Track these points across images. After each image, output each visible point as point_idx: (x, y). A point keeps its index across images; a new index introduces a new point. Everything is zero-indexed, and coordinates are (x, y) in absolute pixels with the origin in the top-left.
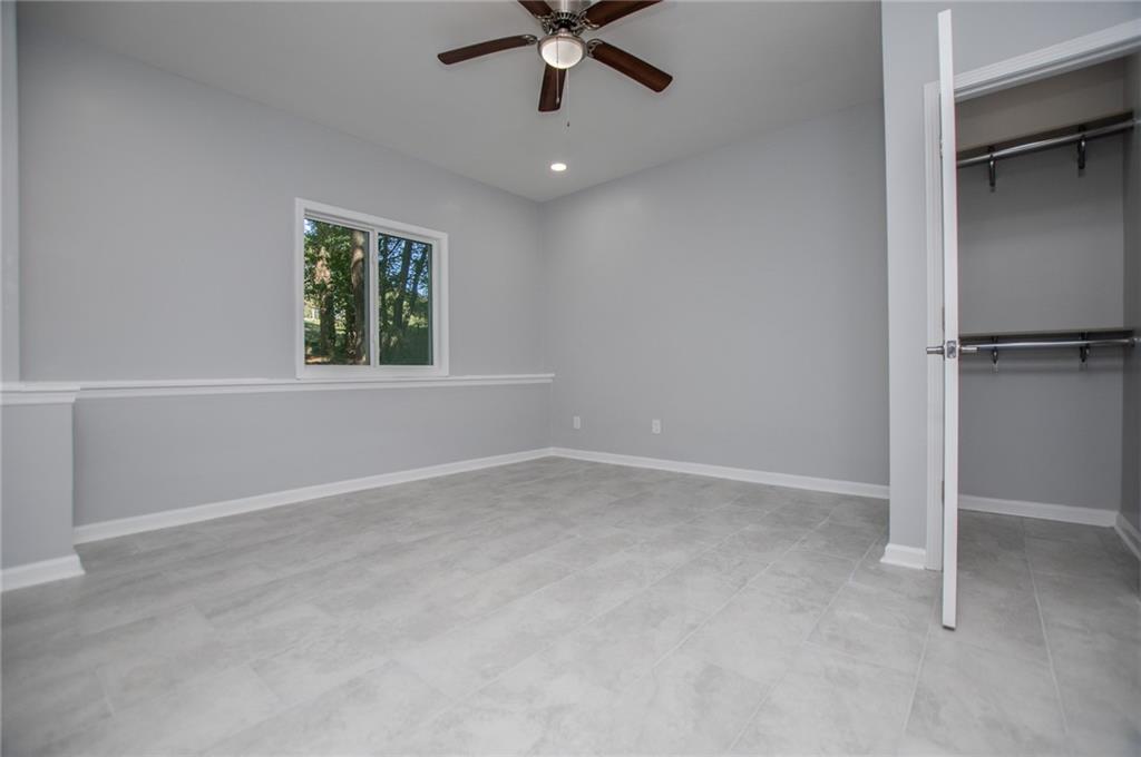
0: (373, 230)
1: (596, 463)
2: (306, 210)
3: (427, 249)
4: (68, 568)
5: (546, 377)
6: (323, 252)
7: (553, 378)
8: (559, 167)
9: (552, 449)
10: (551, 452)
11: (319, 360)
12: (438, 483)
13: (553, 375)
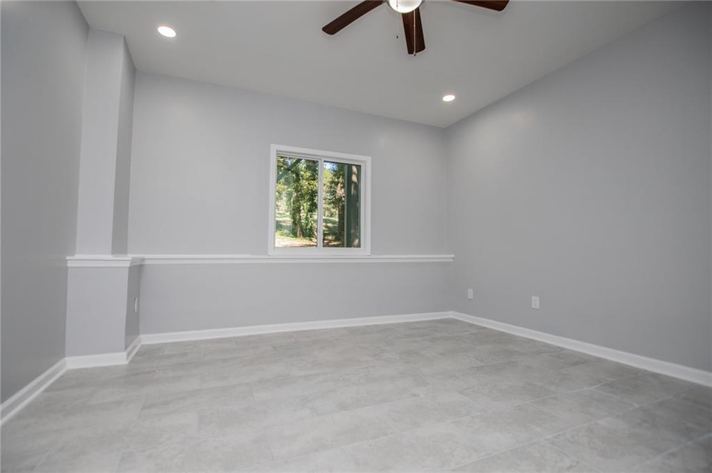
0: (320, 159)
1: (484, 328)
2: (277, 151)
3: (359, 167)
4: (120, 359)
5: (448, 257)
6: (341, 180)
7: (453, 258)
8: (449, 98)
9: (452, 312)
10: (451, 315)
11: (335, 243)
12: (353, 331)
13: (453, 256)
